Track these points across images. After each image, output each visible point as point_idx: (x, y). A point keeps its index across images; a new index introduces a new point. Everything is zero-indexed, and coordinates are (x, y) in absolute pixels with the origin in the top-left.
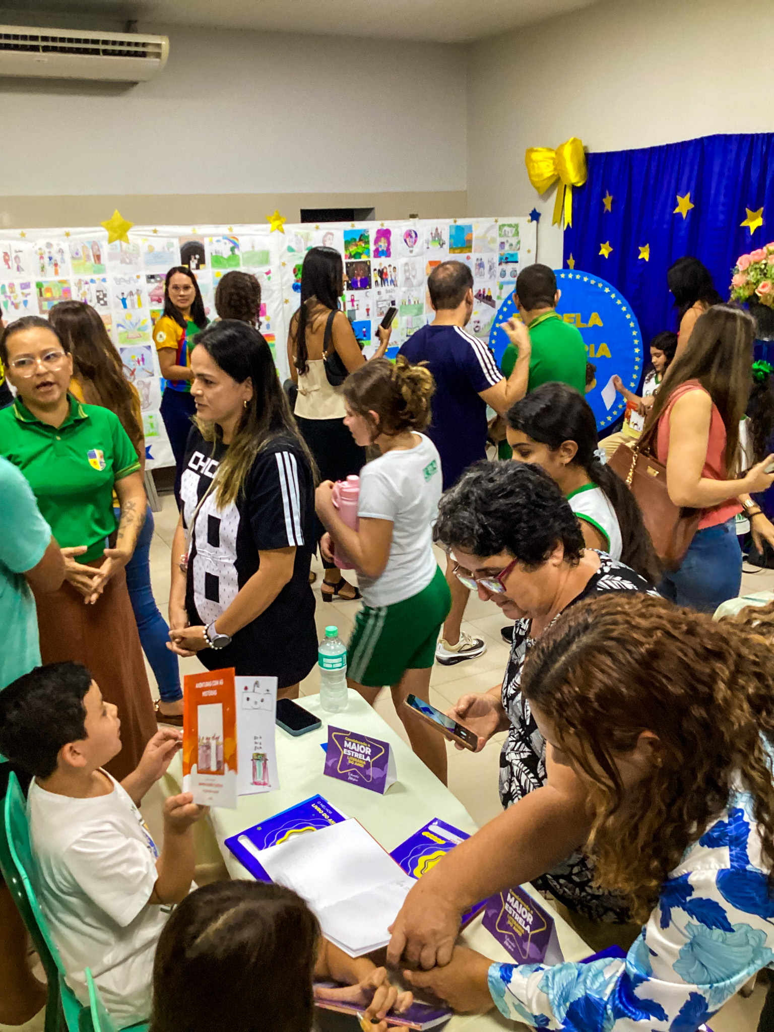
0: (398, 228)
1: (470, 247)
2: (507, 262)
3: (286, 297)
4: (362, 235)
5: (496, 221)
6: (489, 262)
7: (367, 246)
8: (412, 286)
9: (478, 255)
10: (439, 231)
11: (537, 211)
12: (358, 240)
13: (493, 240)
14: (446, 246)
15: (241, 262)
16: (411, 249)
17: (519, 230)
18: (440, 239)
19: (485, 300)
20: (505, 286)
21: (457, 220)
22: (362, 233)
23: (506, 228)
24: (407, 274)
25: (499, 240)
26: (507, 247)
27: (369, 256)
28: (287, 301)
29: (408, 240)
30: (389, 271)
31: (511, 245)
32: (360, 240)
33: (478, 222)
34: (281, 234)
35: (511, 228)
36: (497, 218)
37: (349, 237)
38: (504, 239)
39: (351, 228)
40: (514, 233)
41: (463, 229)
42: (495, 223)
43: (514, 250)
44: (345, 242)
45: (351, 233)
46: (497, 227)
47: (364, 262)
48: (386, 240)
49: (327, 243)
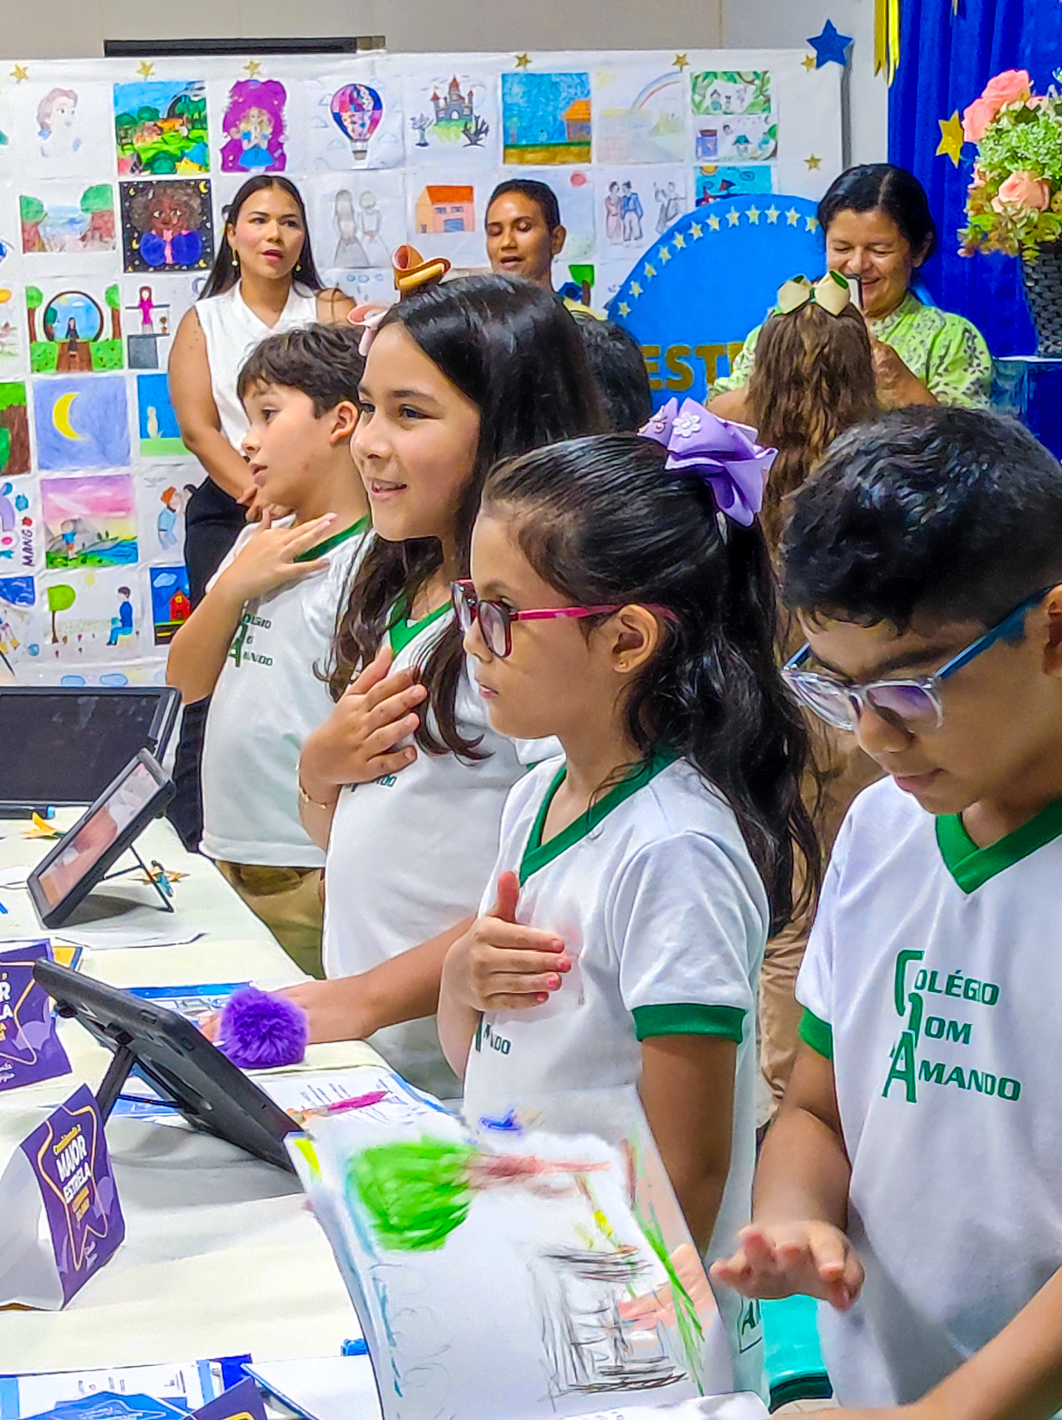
0: (310, 81)
1: (589, 144)
4: (179, 101)
5: (680, 61)
7: (195, 133)
9: (619, 173)
10: (464, 92)
11: (841, 33)
12: (163, 114)
13: (672, 124)
14: (493, 140)
16: (359, 146)
17: (771, 89)
18: (467, 117)
21: (531, 55)
22: (182, 93)
23: (720, 85)
24: (347, 226)
25: (693, 124)
26: (726, 148)
27: (204, 166)
29: (345, 116)
31: (743, 141)
32: (172, 114)
33: (608, 63)
35: (741, 86)
36: (681, 53)
37: (134, 104)
38: (715, 122)
39: (140, 78)
40: (749, 98)
41: (555, 85)
42: (677, 68)
43: (755, 159)
44: (118, 120)
45: (140, 89)
46: (688, 83)
47: (187, 182)
48: (265, 117)
49: (54, 121)
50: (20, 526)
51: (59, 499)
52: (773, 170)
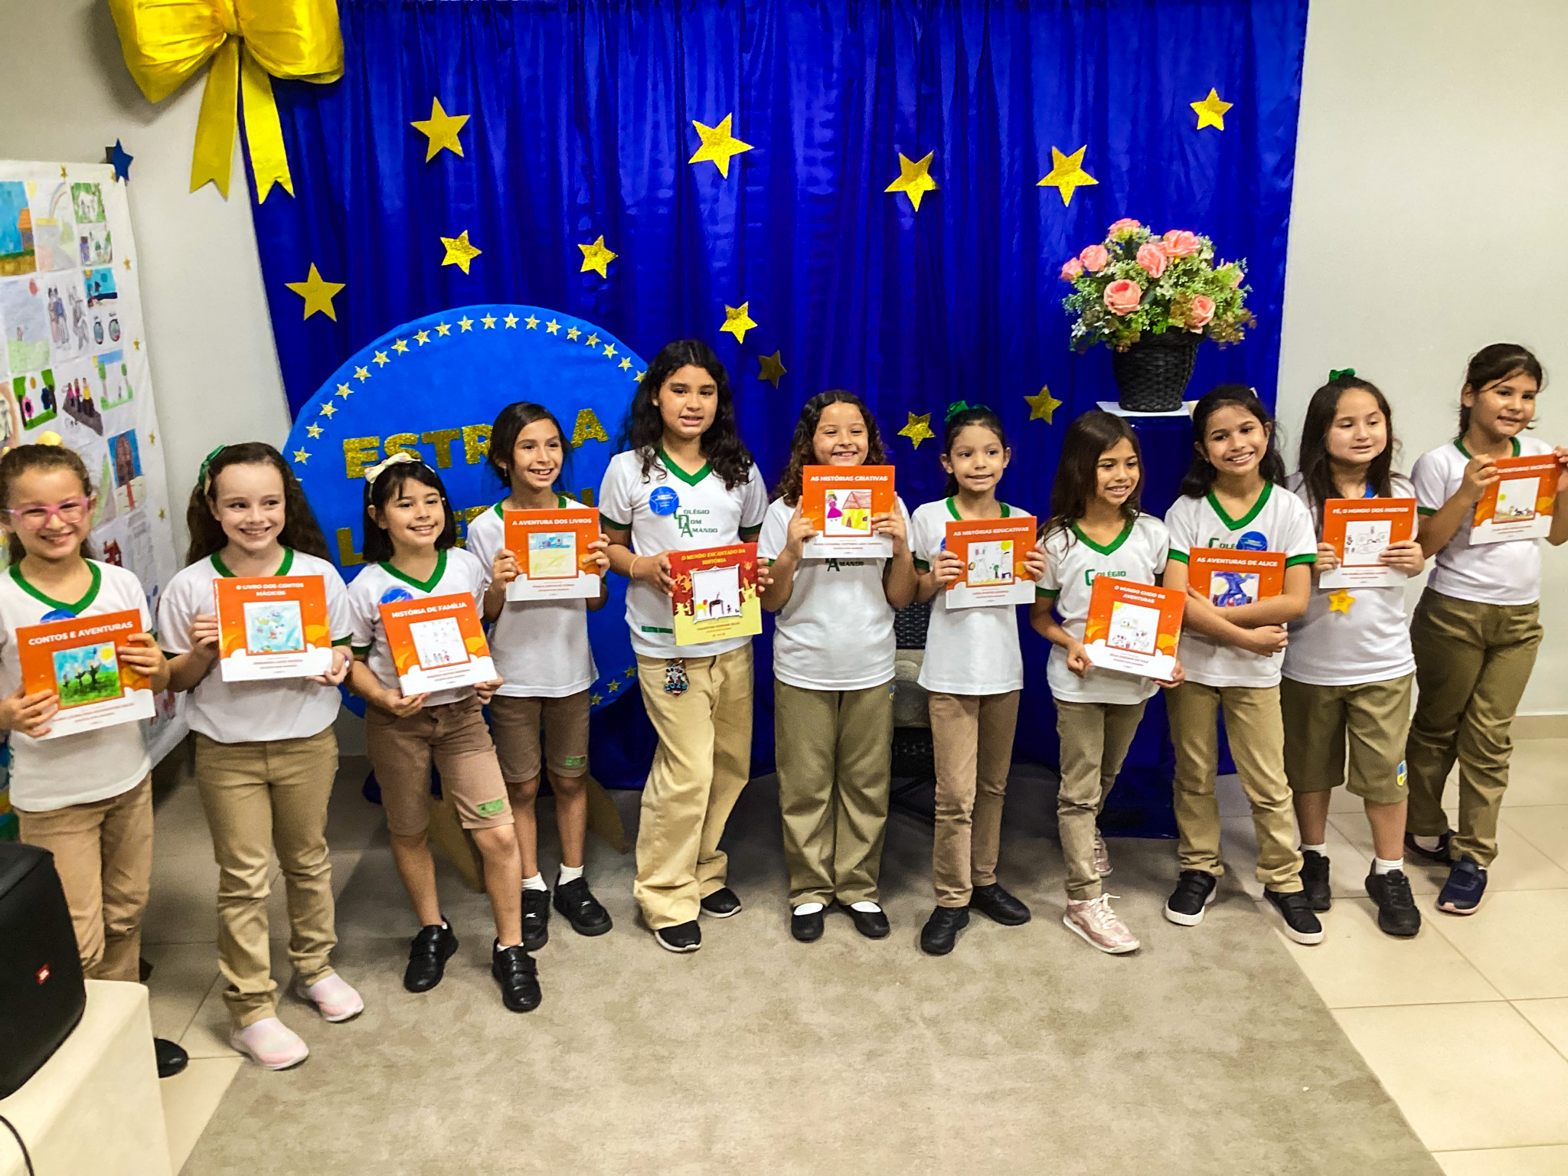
1: (32, 253)
2: (100, 297)
5: (63, 172)
6: (71, 297)
9: (51, 280)
11: (126, 151)
13: (67, 236)
17: (103, 200)
19: (82, 414)
20: (107, 367)
23: (83, 196)
25: (79, 230)
26: (92, 253)
31: (98, 247)
33: (34, 174)
35: (91, 196)
36: (64, 164)
38: (85, 230)
40: (97, 210)
41: (9, 193)
42: (62, 180)
43: (104, 262)
46: (69, 190)
52: (113, 271)
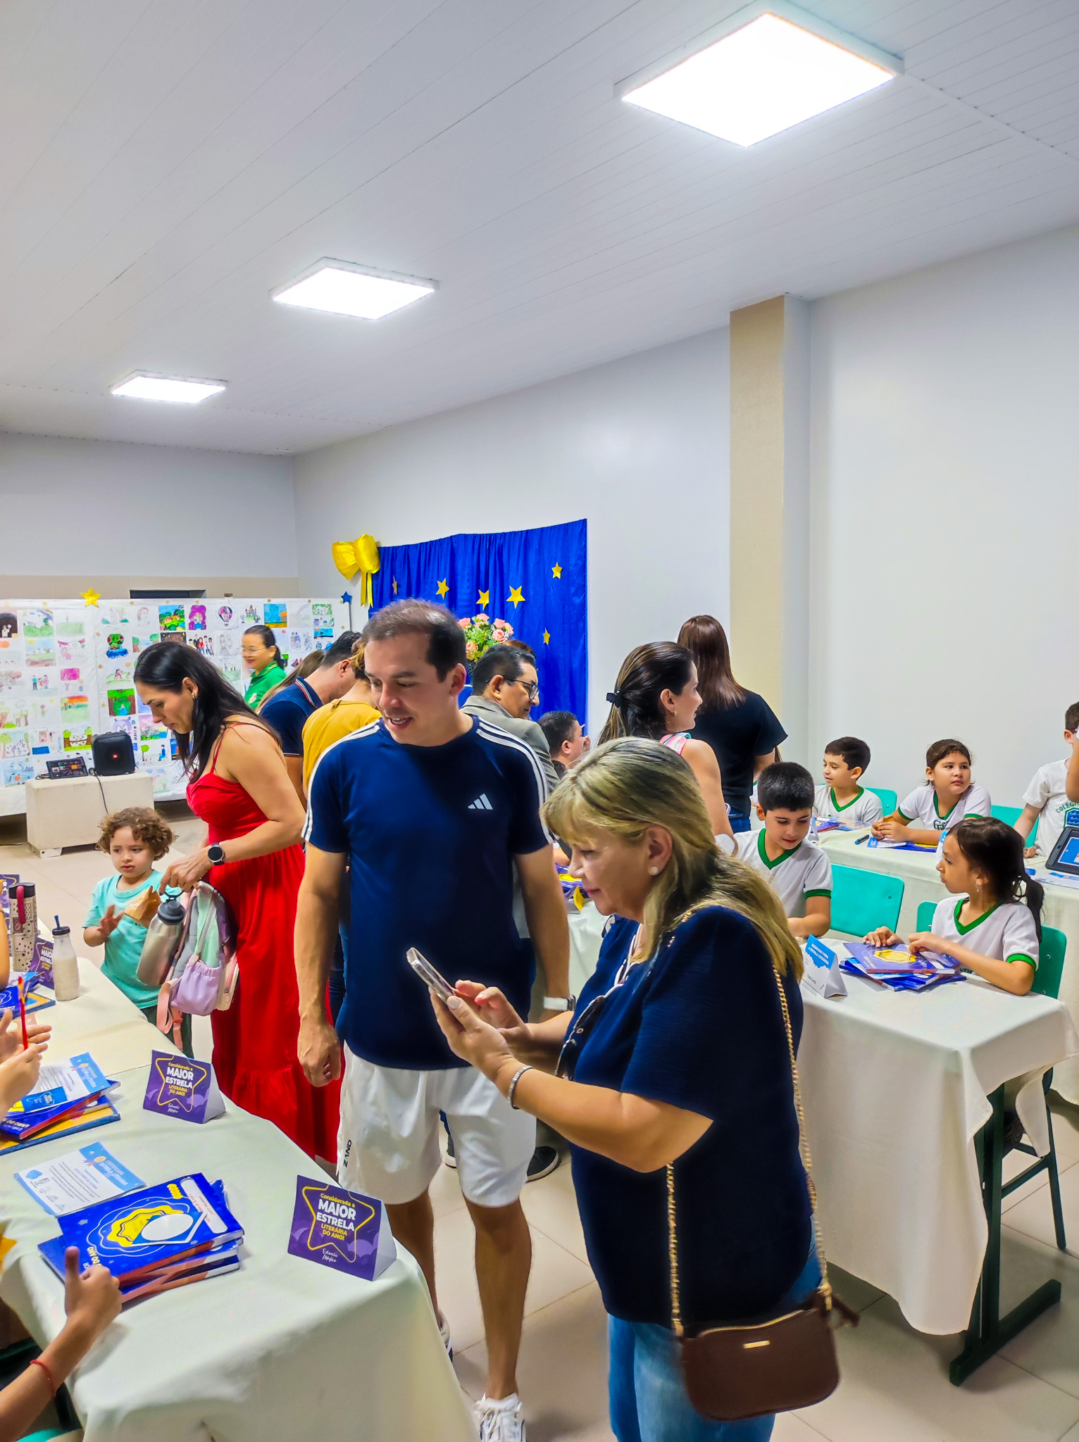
0: (213, 605)
1: (286, 622)
2: (322, 637)
3: (99, 663)
4: (176, 610)
5: (309, 601)
6: (304, 635)
7: (182, 619)
8: (229, 655)
9: (294, 630)
10: (254, 609)
11: (349, 594)
12: (173, 614)
13: (307, 618)
15: (55, 633)
16: (226, 623)
17: (332, 609)
18: (254, 614)
21: (271, 599)
22: (177, 608)
23: (320, 608)
24: (223, 645)
25: (313, 617)
26: (321, 623)
27: (184, 628)
28: (100, 667)
29: (222, 615)
30: (204, 640)
31: (325, 621)
32: (175, 614)
33: (291, 602)
34: (97, 609)
35: (324, 608)
36: (309, 599)
37: (164, 612)
38: (318, 617)
39: (166, 604)
40: (327, 611)
41: (277, 607)
42: (308, 603)
43: (329, 627)
44: (160, 616)
45: (166, 607)
46: (311, 607)
47: (179, 633)
48: (201, 615)
49: (142, 617)
50: (133, 729)
51: (144, 721)
52: (333, 630)
